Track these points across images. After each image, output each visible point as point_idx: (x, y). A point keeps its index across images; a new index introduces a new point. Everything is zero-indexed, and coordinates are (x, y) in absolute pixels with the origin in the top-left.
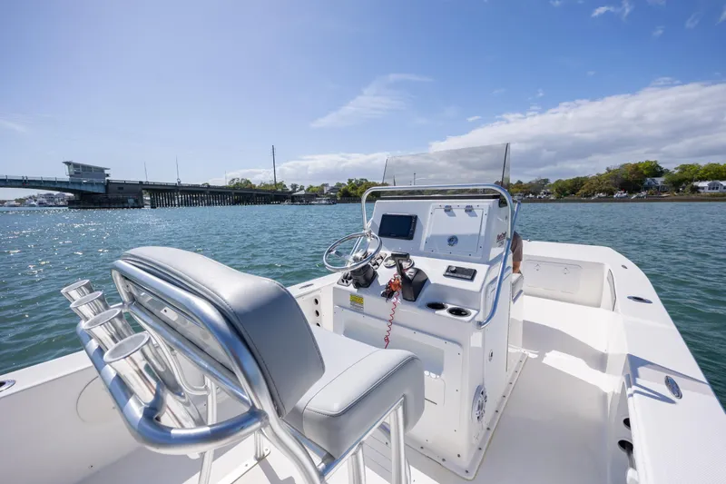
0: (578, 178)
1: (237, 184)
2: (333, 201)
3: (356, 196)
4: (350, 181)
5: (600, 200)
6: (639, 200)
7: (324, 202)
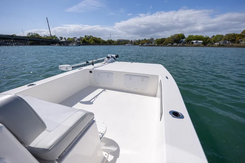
0: (163, 38)
1: (32, 35)
2: (79, 44)
3: (88, 43)
4: (86, 36)
5: (170, 46)
6: (180, 46)
7: (74, 45)
